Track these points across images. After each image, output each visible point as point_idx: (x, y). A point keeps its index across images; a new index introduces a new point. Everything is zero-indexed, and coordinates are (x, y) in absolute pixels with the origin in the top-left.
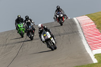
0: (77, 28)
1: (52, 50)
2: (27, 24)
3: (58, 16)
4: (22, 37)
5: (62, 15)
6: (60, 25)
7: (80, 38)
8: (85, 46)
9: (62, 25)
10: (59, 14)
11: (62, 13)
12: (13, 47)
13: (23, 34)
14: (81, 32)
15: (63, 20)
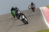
0: (41, 13)
5: (34, 7)
7: (43, 17)
9: (34, 11)
10: (32, 6)
11: (34, 6)
12: (10, 21)
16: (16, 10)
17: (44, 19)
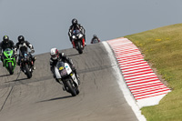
0: (108, 61)
1: (74, 95)
2: (21, 49)
3: (74, 37)
4: (11, 73)
5: (81, 36)
6: (77, 52)
7: (115, 78)
8: (124, 93)
9: (81, 52)
10: (75, 34)
11: (81, 32)
13: (13, 67)
14: (115, 67)
15: (83, 44)
16: (20, 46)
17: (120, 83)
